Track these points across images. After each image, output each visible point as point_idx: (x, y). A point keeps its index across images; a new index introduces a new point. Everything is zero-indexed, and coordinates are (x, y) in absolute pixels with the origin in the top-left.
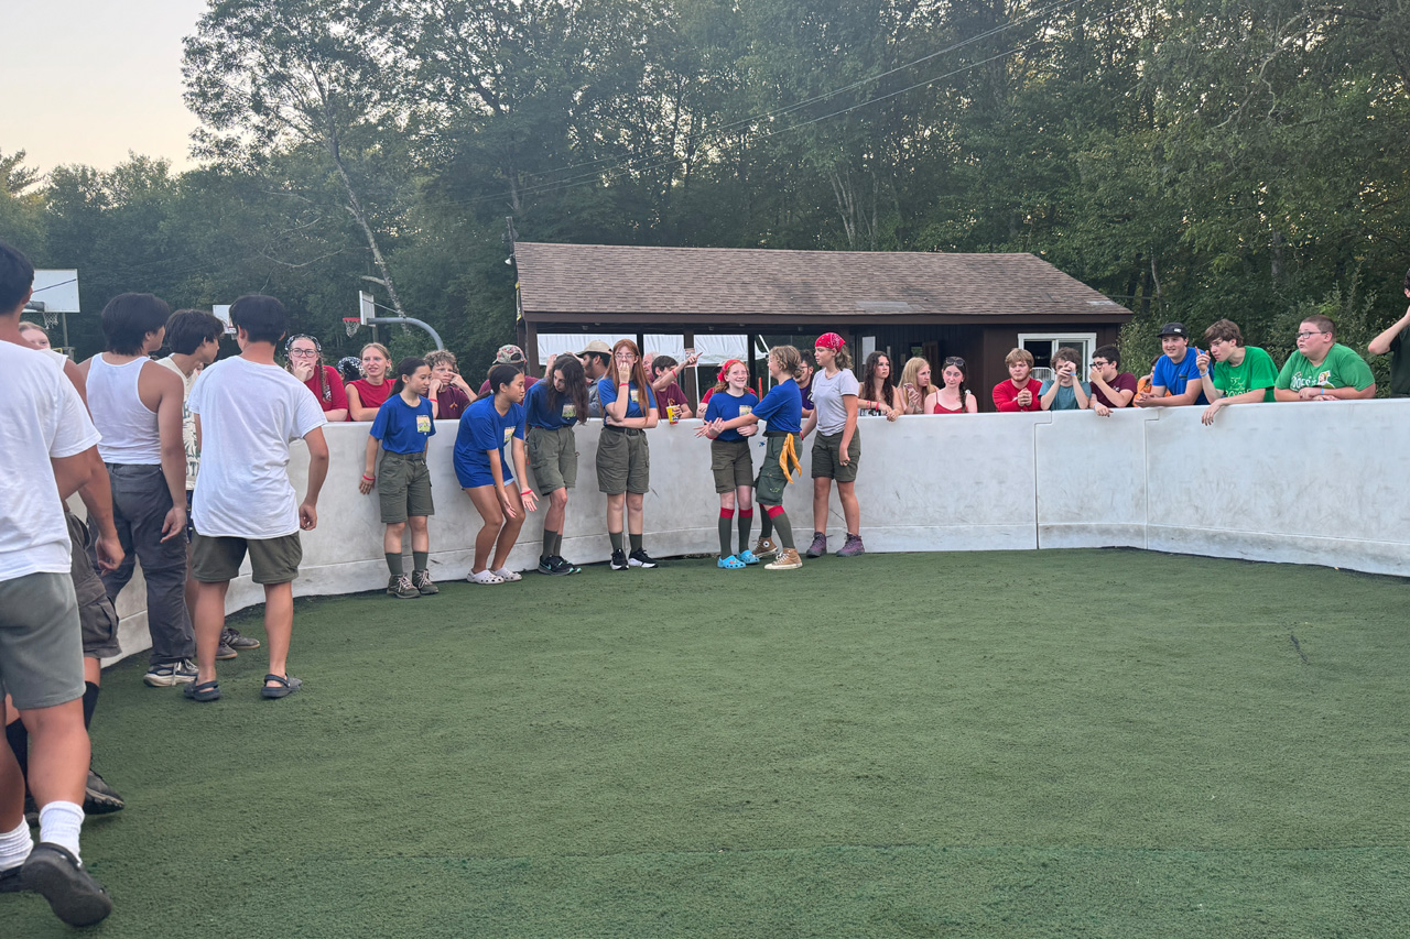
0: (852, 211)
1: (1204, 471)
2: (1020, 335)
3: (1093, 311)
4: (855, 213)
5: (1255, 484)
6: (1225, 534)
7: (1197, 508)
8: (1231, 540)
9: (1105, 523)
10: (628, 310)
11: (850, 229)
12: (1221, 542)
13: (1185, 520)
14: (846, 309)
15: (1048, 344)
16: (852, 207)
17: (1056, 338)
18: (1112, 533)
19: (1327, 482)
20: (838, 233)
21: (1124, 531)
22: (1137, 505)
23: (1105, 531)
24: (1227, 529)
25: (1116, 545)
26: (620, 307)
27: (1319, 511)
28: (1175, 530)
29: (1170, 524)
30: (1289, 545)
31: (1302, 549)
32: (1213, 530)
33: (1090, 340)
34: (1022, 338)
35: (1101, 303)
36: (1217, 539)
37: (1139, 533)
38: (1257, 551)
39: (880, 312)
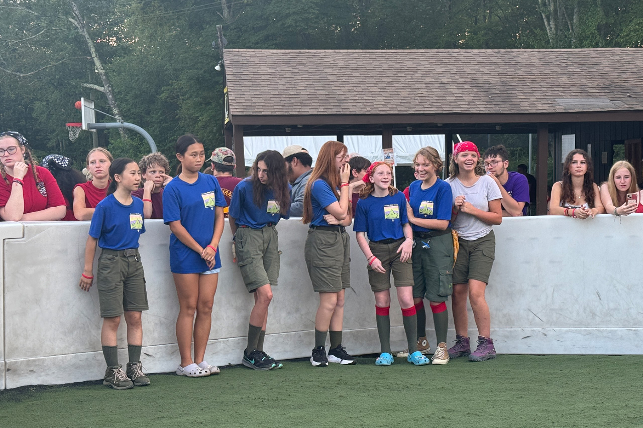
0: (552, 9)
4: (556, 10)
10: (329, 112)
11: (550, 28)
14: (546, 107)
16: (552, 4)
20: (538, 31)
39: (581, 110)
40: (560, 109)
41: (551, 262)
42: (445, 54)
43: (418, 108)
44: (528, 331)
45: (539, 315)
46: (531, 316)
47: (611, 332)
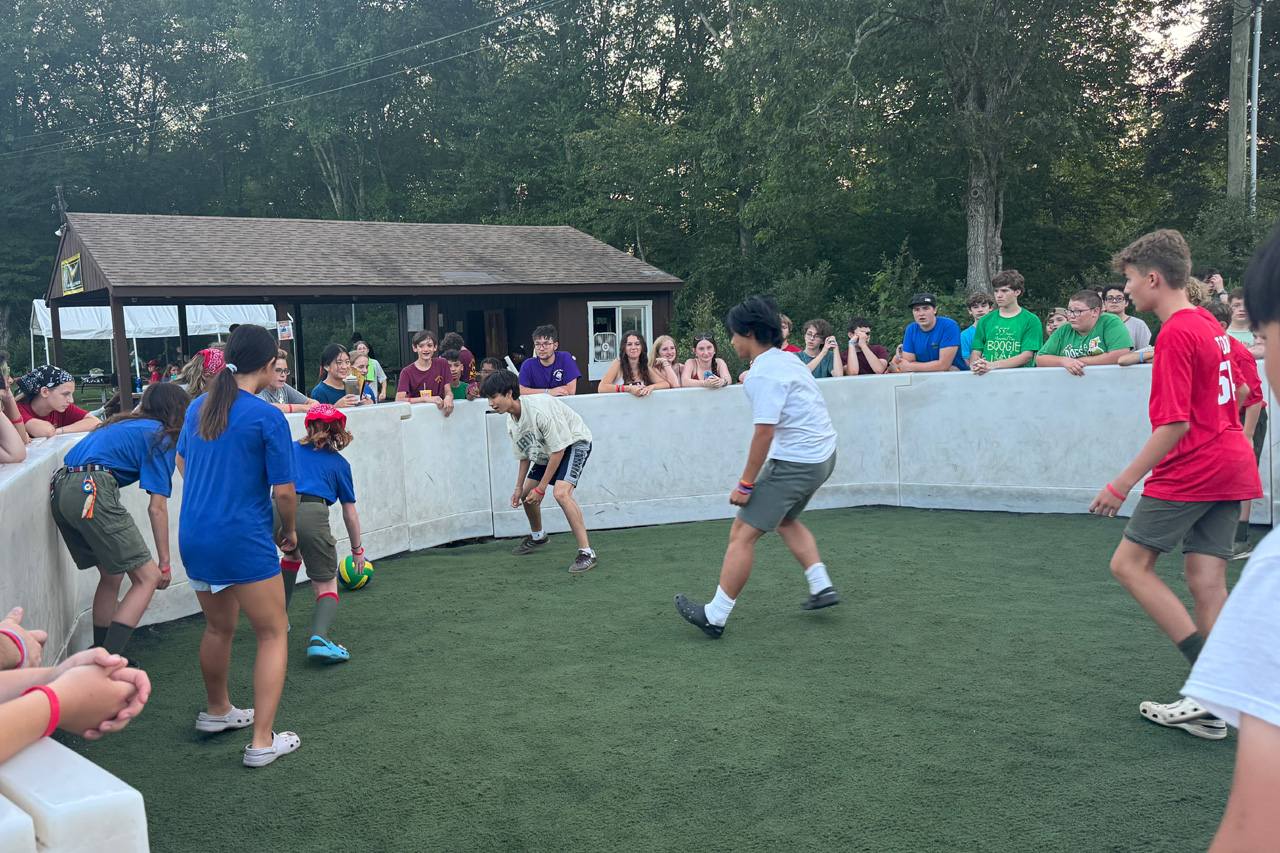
0: (337, 182)
1: (964, 432)
2: (589, 303)
3: (650, 280)
4: (340, 184)
5: (1020, 443)
6: (989, 489)
7: (955, 466)
8: (996, 494)
9: (856, 483)
10: (221, 283)
11: (337, 201)
12: (984, 497)
13: (944, 478)
14: (436, 280)
15: (612, 311)
16: (337, 178)
17: (620, 306)
18: (863, 492)
19: (1098, 439)
20: (324, 203)
21: (875, 490)
22: (887, 466)
23: (856, 491)
24: (991, 485)
25: (868, 504)
26: (211, 280)
27: (1089, 465)
28: (932, 487)
29: (926, 482)
30: (1058, 496)
31: (1072, 500)
32: (974, 486)
33: (646, 307)
34: (591, 305)
35: (653, 274)
36: (979, 494)
37: (891, 491)
38: (1023, 503)
39: (468, 283)
40: (449, 281)
41: (621, 438)
42: (310, 225)
43: (313, 279)
44: (601, 507)
45: (610, 490)
46: (603, 491)
47: (677, 501)
